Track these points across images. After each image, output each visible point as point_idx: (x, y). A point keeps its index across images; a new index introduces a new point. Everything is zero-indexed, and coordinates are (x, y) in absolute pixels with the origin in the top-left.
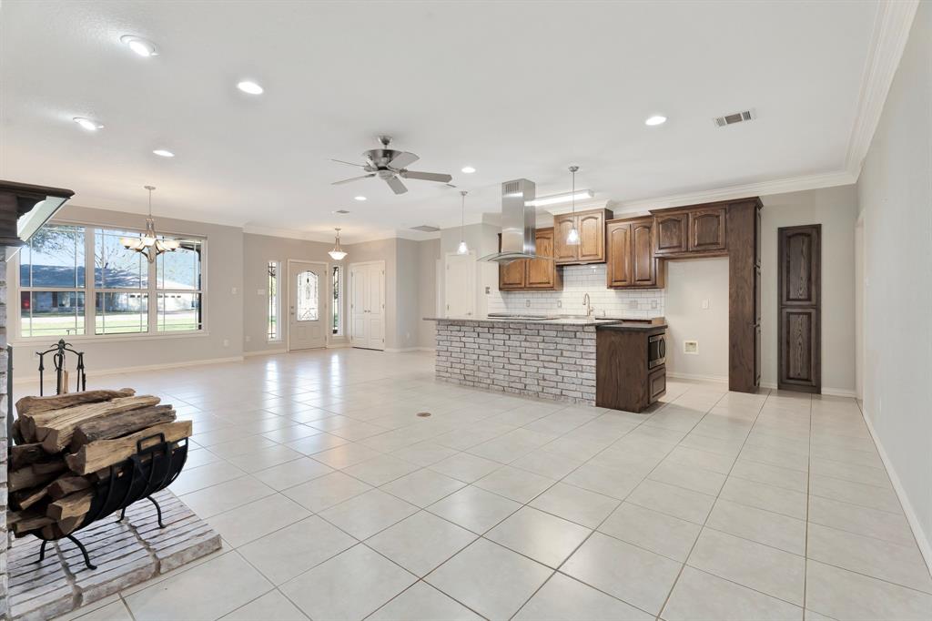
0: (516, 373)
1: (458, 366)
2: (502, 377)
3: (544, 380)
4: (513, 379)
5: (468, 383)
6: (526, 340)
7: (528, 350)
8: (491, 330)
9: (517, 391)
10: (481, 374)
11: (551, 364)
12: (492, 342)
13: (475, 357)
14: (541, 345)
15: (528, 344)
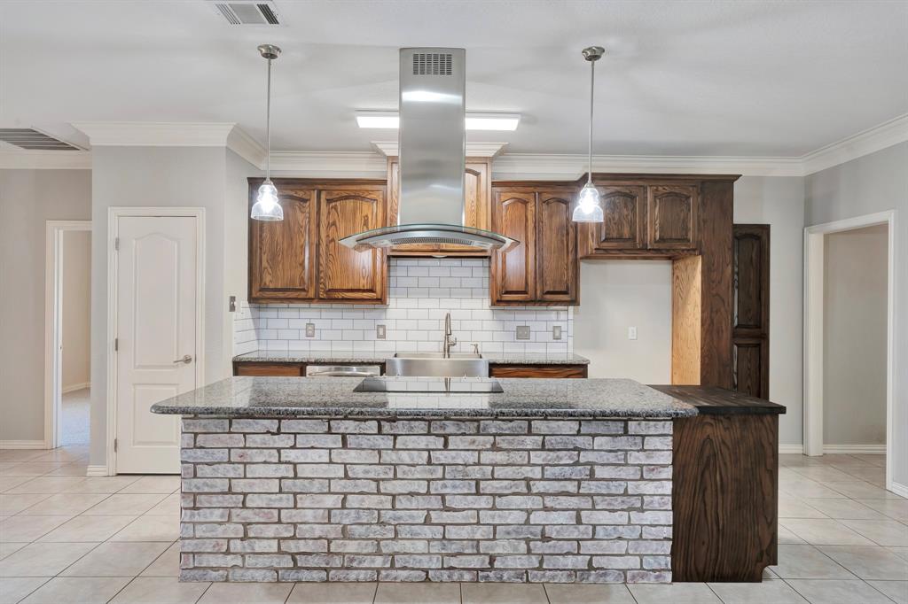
0: (465, 532)
1: (271, 531)
2: (421, 546)
3: (545, 538)
4: (454, 548)
5: (305, 575)
6: (495, 448)
7: (499, 472)
8: (386, 427)
9: (467, 576)
10: (351, 547)
11: (562, 498)
12: (390, 457)
13: (331, 501)
14: (537, 458)
15: (499, 457)
